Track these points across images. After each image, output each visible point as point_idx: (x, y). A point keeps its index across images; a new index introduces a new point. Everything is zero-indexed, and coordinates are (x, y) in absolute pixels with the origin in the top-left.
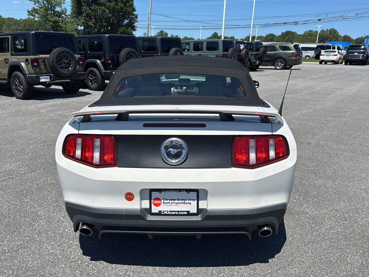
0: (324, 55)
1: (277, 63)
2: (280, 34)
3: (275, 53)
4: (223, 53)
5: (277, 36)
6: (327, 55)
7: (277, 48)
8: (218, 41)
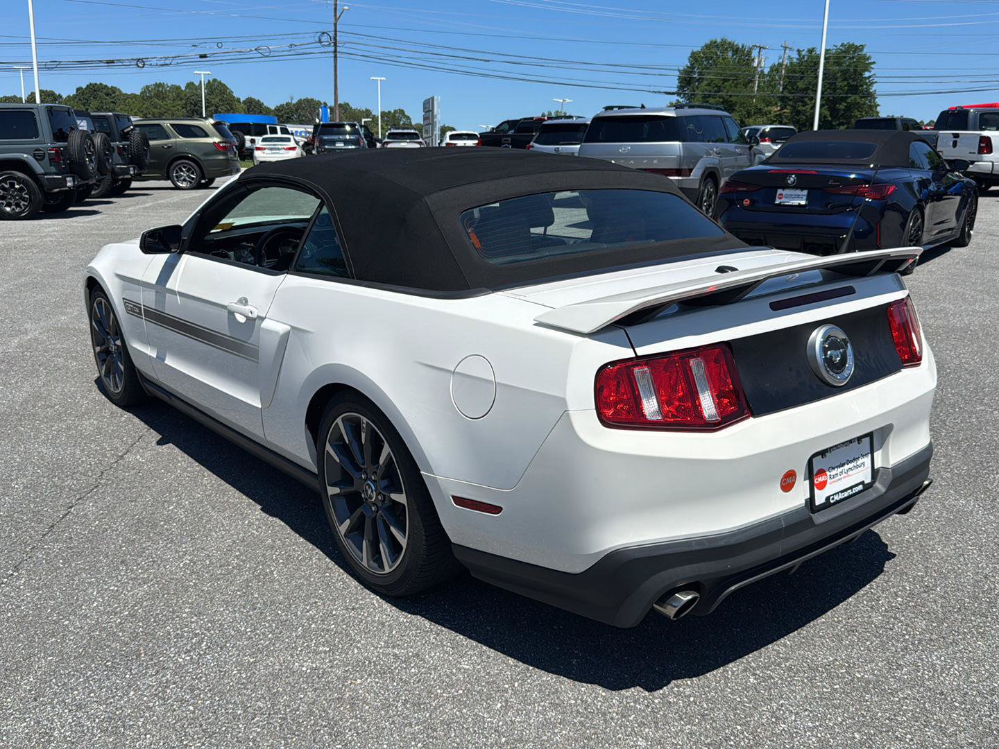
0: (265, 149)
1: (177, 172)
2: (73, 92)
3: (166, 145)
4: (53, 145)
5: (64, 97)
6: (271, 149)
7: (166, 128)
8: (33, 109)
